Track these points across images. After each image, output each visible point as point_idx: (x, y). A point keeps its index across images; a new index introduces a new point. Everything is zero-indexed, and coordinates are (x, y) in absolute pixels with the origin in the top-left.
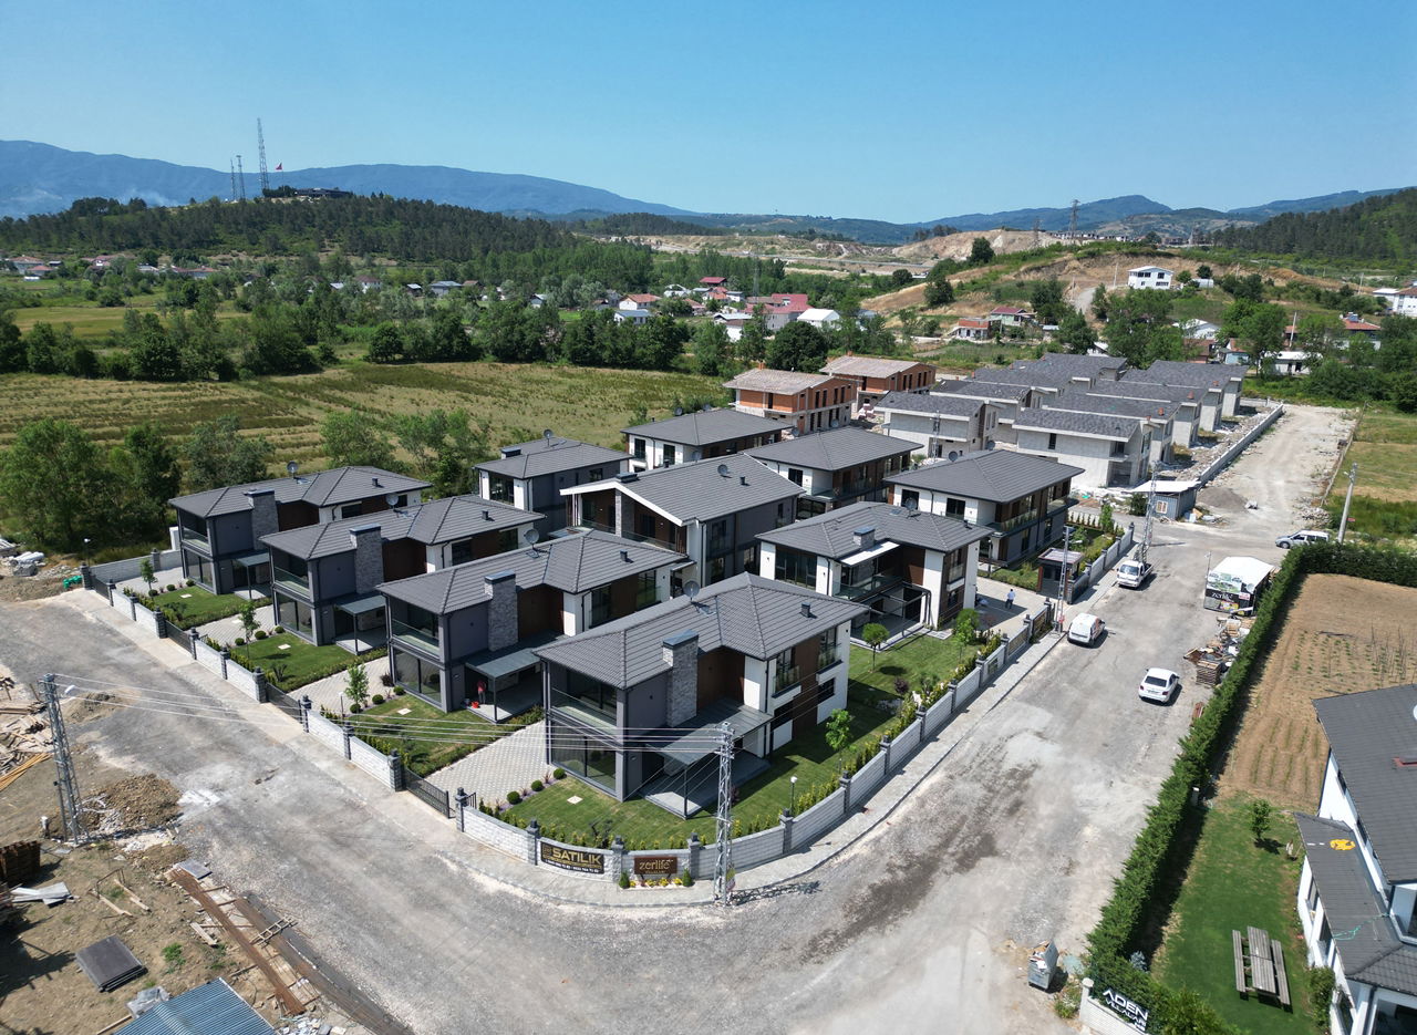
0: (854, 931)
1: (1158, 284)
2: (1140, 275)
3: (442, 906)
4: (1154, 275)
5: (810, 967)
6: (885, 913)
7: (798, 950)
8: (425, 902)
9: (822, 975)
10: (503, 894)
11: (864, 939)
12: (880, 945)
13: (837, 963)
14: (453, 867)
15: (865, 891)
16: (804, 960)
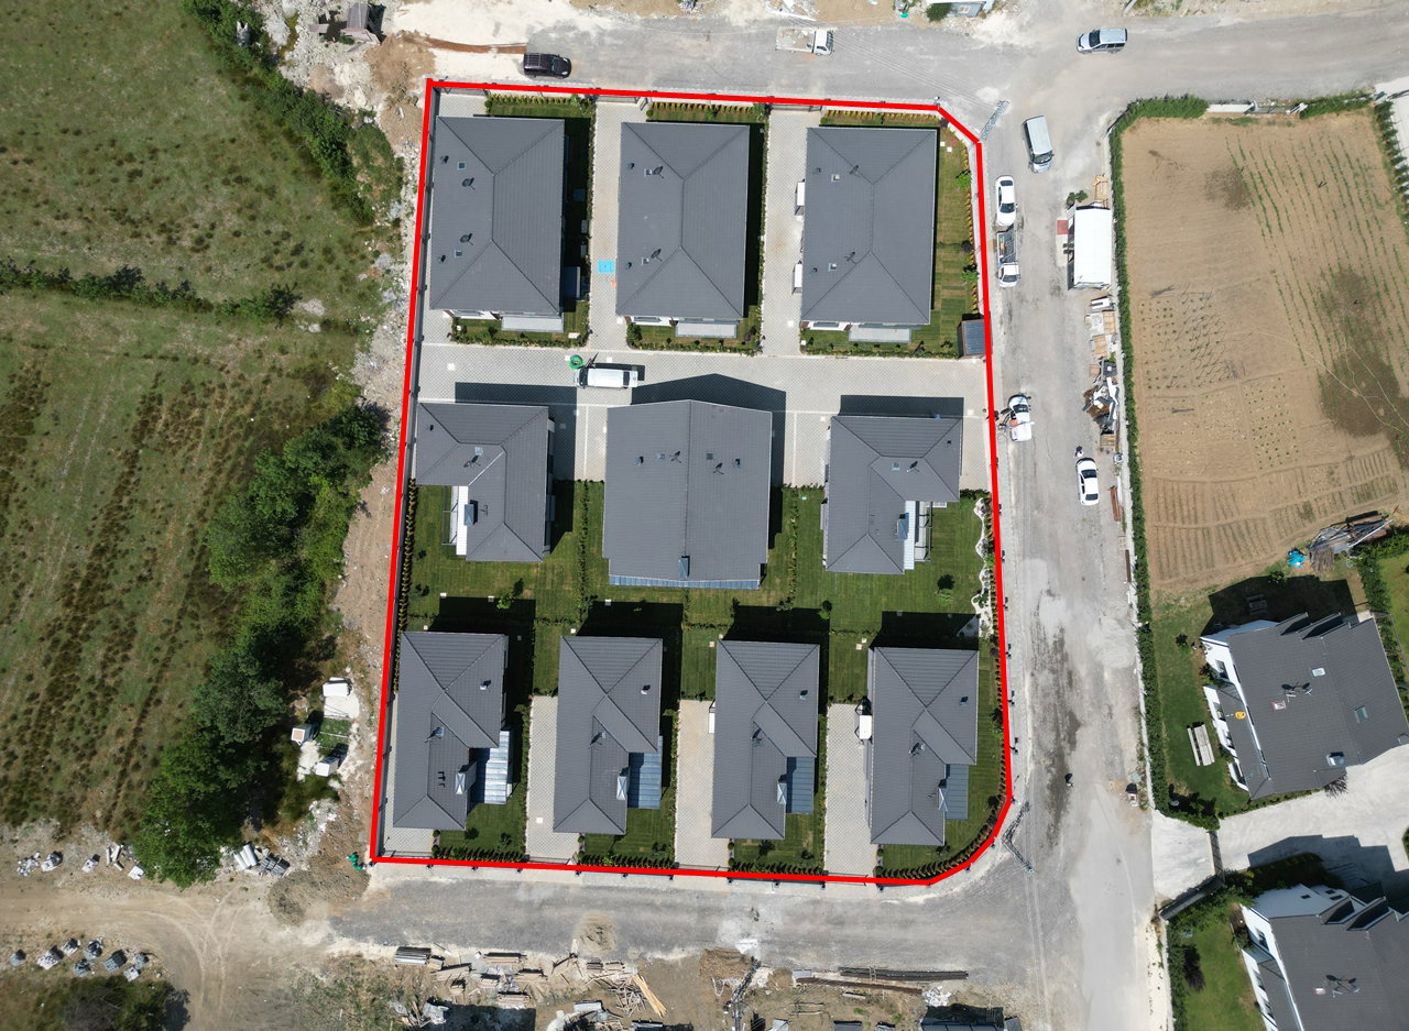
0: (1057, 818)
3: (912, 922)
5: (1056, 848)
6: (1062, 799)
7: (1046, 844)
8: (905, 924)
9: (1061, 850)
10: (928, 900)
11: (1063, 820)
12: (1070, 819)
13: (1062, 840)
14: (895, 902)
15: (1047, 792)
16: (1051, 847)
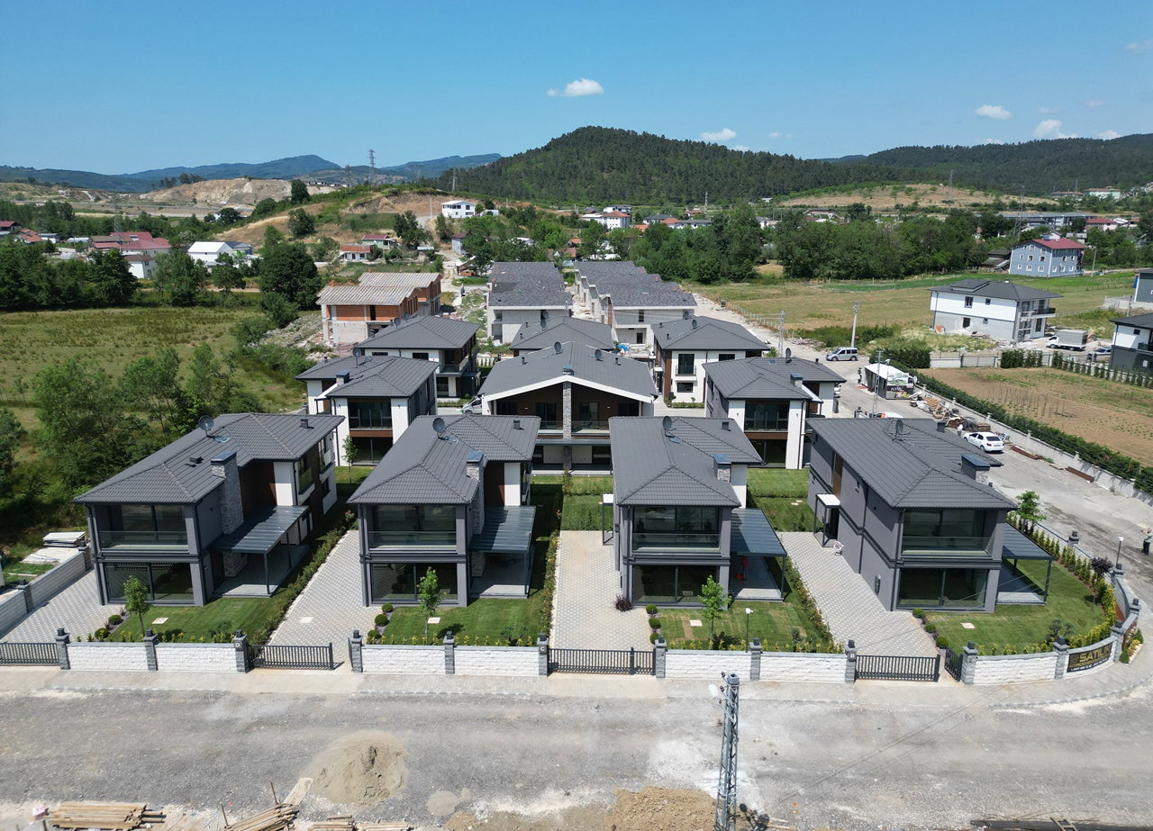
1: (467, 213)
2: (454, 207)
4: (463, 207)
